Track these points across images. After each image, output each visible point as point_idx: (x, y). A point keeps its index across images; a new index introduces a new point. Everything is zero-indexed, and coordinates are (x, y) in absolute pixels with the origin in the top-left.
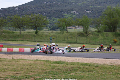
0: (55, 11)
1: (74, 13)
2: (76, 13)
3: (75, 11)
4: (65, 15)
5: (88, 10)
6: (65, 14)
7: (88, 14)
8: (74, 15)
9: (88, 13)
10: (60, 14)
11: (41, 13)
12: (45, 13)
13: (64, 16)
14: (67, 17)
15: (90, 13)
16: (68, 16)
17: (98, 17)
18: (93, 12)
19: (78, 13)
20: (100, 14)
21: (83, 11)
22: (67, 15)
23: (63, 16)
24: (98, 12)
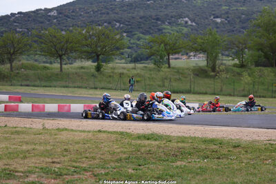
0: (141, 18)
1: (186, 22)
2: (190, 23)
3: (187, 19)
4: (165, 29)
5: (217, 17)
6: (164, 26)
7: (218, 25)
8: (186, 27)
9: (217, 23)
10: (153, 26)
11: (109, 23)
12: (118, 24)
13: (161, 30)
14: (169, 33)
15: (222, 22)
16: (172, 30)
17: (240, 32)
18: (229, 21)
19: (194, 24)
20: (244, 25)
21: (207, 18)
22: (169, 27)
23: (159, 30)
24: (240, 21)
